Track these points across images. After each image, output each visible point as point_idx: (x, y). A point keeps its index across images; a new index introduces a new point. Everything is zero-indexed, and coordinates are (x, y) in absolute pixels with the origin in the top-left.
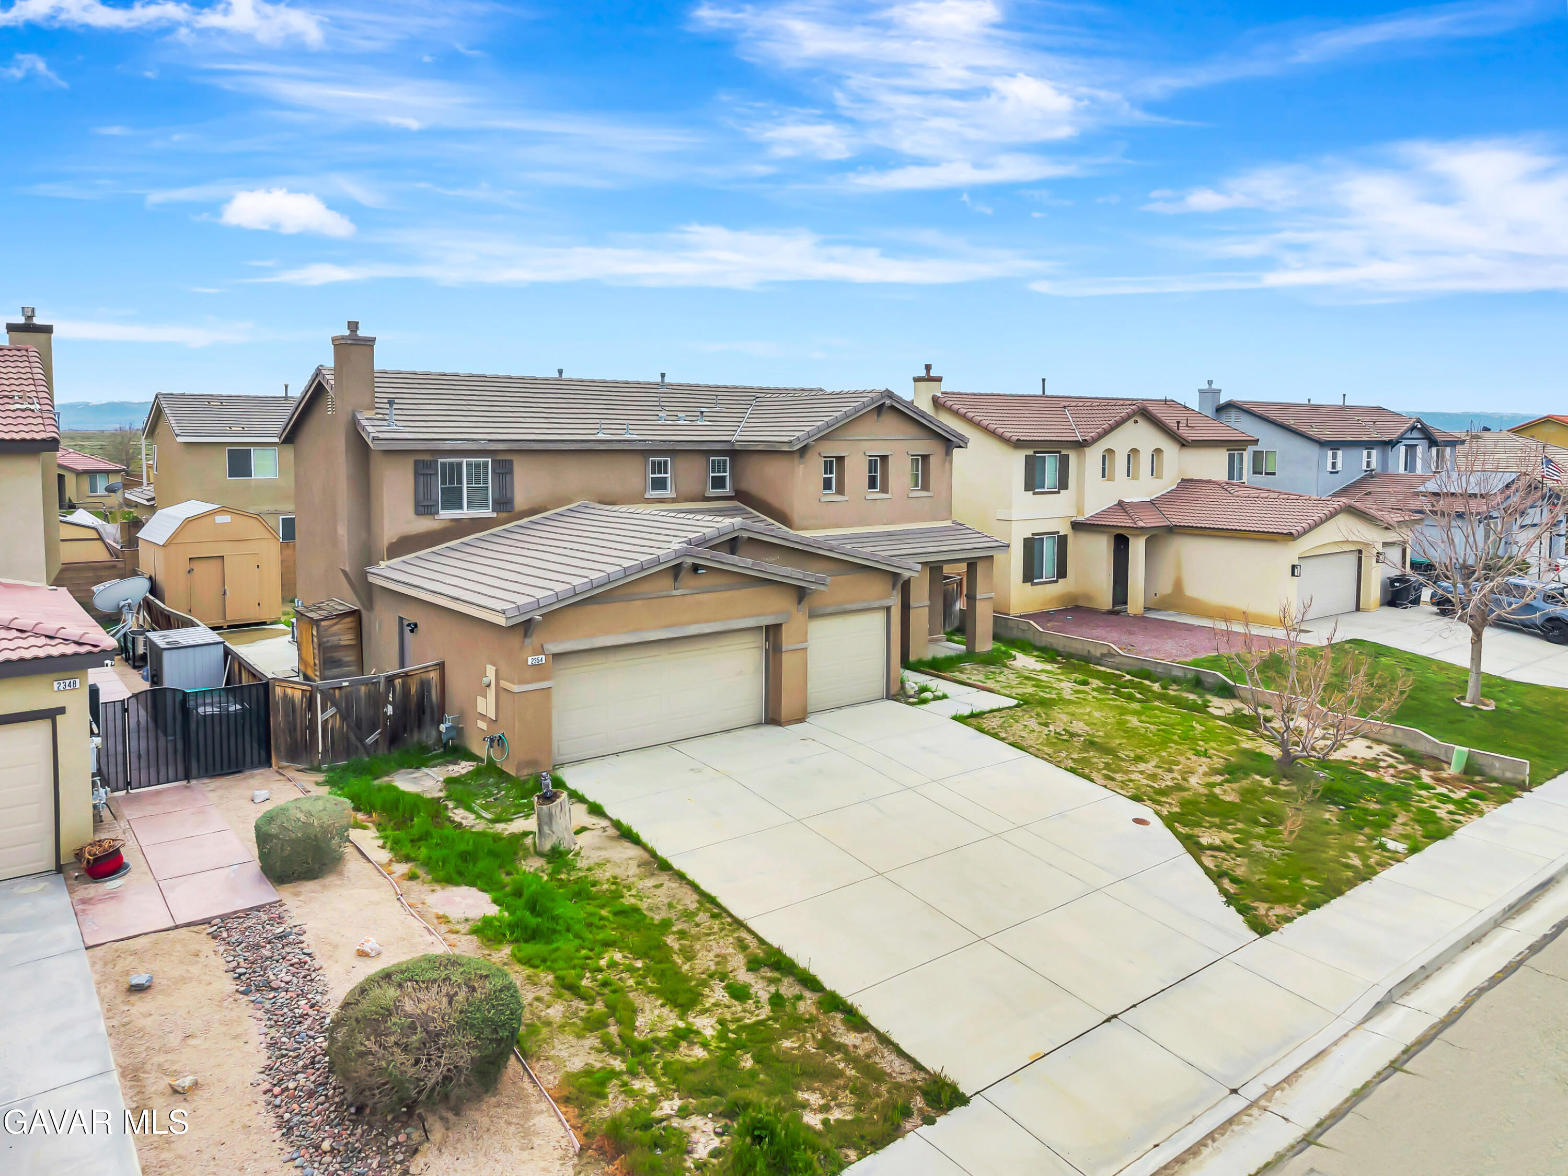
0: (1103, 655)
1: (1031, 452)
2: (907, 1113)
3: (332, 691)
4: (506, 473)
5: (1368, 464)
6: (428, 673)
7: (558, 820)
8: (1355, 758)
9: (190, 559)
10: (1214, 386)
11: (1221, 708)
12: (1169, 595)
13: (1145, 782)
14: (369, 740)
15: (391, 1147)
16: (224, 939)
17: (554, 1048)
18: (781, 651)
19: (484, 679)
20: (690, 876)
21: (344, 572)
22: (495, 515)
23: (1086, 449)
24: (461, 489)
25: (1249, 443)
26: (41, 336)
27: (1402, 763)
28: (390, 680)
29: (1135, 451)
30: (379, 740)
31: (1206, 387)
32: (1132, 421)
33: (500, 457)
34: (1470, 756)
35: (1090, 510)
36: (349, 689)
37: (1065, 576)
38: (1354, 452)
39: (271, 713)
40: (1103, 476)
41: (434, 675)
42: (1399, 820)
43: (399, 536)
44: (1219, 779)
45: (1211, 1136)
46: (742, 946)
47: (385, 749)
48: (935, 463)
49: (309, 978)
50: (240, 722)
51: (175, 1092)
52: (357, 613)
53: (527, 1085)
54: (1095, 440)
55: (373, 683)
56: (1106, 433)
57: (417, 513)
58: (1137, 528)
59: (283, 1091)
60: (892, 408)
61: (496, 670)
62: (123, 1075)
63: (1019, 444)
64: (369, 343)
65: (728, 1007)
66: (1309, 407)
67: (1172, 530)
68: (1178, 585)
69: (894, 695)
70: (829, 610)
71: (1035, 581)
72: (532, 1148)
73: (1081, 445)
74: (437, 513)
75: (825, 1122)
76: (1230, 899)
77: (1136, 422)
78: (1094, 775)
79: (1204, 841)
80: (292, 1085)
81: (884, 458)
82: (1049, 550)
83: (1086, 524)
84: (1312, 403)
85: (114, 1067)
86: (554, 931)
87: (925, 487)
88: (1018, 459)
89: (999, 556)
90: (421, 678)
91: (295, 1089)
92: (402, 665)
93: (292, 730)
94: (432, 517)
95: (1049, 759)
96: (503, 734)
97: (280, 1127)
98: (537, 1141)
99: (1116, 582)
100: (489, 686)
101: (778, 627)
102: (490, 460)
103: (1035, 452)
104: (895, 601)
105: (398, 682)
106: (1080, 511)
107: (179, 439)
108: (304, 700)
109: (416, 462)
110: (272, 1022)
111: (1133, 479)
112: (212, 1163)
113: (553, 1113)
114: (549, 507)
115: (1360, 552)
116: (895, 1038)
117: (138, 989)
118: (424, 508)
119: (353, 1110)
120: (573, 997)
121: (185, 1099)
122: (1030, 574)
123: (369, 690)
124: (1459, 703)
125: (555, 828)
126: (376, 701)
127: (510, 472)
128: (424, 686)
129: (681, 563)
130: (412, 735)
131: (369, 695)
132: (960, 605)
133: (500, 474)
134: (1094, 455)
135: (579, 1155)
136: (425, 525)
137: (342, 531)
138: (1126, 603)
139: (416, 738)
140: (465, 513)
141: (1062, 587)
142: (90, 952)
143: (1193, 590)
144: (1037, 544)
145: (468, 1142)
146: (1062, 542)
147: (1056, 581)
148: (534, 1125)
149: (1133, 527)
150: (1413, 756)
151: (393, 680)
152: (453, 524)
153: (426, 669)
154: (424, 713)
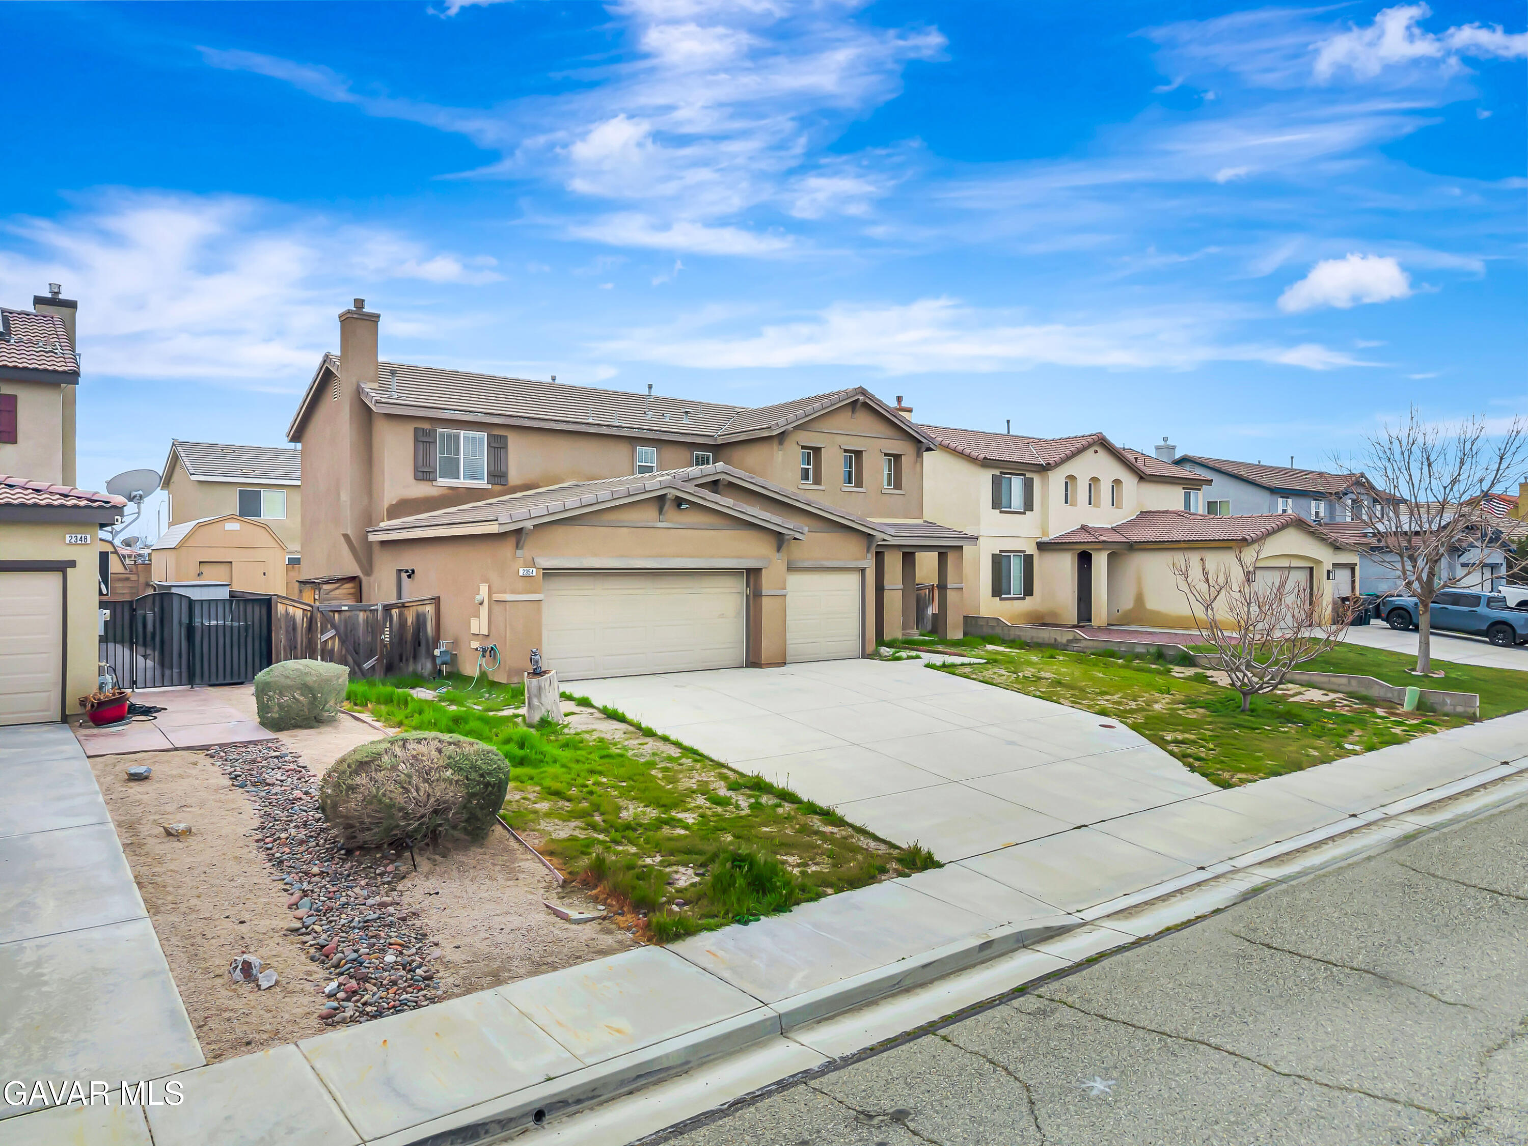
0: (1069, 641)
1: (997, 472)
2: (883, 870)
3: (331, 614)
4: (501, 448)
5: (1317, 513)
6: (424, 606)
7: (547, 693)
8: (1312, 700)
9: (200, 562)
10: (1169, 443)
11: (1183, 673)
12: (1130, 611)
13: (1111, 706)
14: (367, 666)
15: (379, 875)
16: (222, 757)
17: (539, 825)
18: (761, 596)
19: (477, 596)
20: (673, 738)
21: (346, 536)
22: (490, 487)
23: (1050, 473)
24: (459, 459)
25: (1204, 483)
26: (66, 311)
27: (1356, 704)
28: (387, 608)
29: (1095, 480)
30: (376, 666)
31: (1162, 443)
32: (1092, 450)
33: (497, 432)
34: (1422, 695)
35: (1053, 534)
36: (348, 614)
37: (1032, 594)
38: (1303, 502)
39: (273, 628)
40: (1066, 502)
41: (429, 609)
42: (1356, 734)
43: (398, 499)
44: (1182, 706)
45: (1180, 891)
46: (723, 777)
47: (382, 674)
48: (907, 462)
49: (303, 780)
50: (243, 634)
51: (169, 833)
52: (357, 579)
53: (513, 843)
54: (1058, 465)
55: (371, 610)
56: (1068, 458)
57: (416, 478)
58: (1099, 542)
59: (275, 841)
60: (865, 405)
61: (489, 587)
62: (119, 825)
63: (986, 463)
64: (374, 319)
65: (710, 809)
66: (1259, 466)
67: (1133, 547)
68: (1140, 599)
69: (868, 655)
70: (806, 564)
71: (1003, 596)
72: (517, 879)
73: (1044, 469)
74: (436, 480)
75: (803, 873)
76: (1193, 769)
77: (1096, 452)
78: (1062, 700)
79: (1169, 738)
80: (283, 835)
81: (858, 454)
82: (1016, 568)
83: (1051, 543)
84: (1261, 463)
85: (110, 820)
86: (542, 761)
87: (898, 486)
88: (985, 478)
89: (968, 549)
90: (417, 611)
91: (287, 839)
92: (399, 596)
93: (293, 647)
94: (430, 483)
95: (1018, 691)
96: (495, 645)
97: (270, 860)
98: (521, 876)
99: (1080, 599)
100: (481, 604)
101: (758, 571)
102: (486, 434)
103: (1001, 473)
104: (869, 563)
105: (395, 612)
106: (1045, 533)
107: (193, 478)
108: (305, 619)
109: (415, 429)
110: (267, 803)
111: (1094, 506)
112: (203, 875)
113: (538, 861)
114: (541, 484)
115: (1311, 569)
116: (870, 829)
117: (137, 778)
118: (424, 473)
119: (343, 852)
120: (558, 799)
121: (178, 840)
122: (999, 589)
123: (367, 617)
124: (1410, 673)
125: (543, 699)
126: (374, 628)
127: (505, 447)
128: (420, 621)
129: (666, 494)
130: (407, 665)
131: (367, 621)
132: (932, 610)
133: (495, 447)
134: (1057, 478)
135: (563, 887)
136: (423, 490)
137: (345, 497)
138: (1090, 620)
139: (411, 669)
140: (462, 482)
141: (1028, 604)
142: (92, 760)
143: (1153, 603)
144: (1004, 561)
145: (455, 873)
146: (1028, 561)
147: (1024, 599)
148: (519, 866)
149: (1095, 542)
150: (1367, 699)
151: (391, 609)
152: (450, 491)
153: (422, 602)
154: (419, 645)
